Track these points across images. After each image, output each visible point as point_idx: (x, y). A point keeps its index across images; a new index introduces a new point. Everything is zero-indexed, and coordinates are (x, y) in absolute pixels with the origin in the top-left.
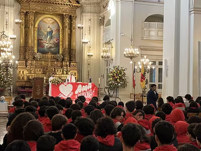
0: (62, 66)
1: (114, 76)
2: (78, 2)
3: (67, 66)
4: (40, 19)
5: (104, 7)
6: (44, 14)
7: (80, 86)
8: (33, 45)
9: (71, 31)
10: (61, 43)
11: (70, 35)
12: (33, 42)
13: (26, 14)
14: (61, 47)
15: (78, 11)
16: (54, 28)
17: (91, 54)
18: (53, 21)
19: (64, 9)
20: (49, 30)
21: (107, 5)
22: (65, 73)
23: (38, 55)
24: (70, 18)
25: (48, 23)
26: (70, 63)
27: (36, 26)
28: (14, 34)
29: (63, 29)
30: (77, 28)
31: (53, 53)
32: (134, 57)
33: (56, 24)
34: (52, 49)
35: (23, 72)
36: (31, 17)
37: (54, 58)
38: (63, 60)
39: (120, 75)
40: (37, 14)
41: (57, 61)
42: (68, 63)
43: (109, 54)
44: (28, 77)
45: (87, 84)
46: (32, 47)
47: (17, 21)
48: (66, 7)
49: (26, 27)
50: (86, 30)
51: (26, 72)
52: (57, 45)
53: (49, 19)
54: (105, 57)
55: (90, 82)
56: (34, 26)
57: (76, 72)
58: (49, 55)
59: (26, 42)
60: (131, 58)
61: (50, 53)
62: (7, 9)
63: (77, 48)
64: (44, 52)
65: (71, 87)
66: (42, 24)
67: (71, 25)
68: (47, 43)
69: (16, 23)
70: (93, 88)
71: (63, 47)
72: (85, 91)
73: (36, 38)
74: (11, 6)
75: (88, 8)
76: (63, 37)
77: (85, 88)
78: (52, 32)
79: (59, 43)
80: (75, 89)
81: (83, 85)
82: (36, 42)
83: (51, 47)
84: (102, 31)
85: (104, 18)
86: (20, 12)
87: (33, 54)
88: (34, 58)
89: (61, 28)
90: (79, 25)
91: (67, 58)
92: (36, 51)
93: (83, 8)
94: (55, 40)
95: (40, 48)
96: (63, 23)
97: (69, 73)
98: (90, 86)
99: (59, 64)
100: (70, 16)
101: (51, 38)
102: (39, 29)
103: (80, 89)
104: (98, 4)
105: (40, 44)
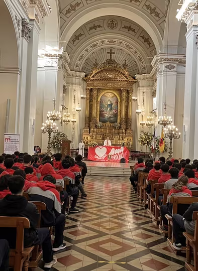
0: (119, 133)
1: (142, 141)
2: (134, 78)
3: (123, 133)
4: (102, 94)
6: (106, 90)
7: (113, 149)
8: (95, 116)
9: (128, 103)
10: (119, 114)
11: (127, 107)
12: (95, 113)
13: (91, 90)
14: (119, 117)
15: (134, 86)
16: (114, 102)
17: (143, 122)
18: (113, 95)
19: (122, 84)
20: (109, 103)
22: (121, 139)
23: (99, 124)
24: (128, 92)
25: (109, 97)
26: (126, 130)
27: (99, 100)
29: (121, 102)
31: (111, 122)
32: (168, 124)
33: (115, 98)
34: (111, 119)
35: (87, 138)
36: (95, 93)
37: (112, 126)
38: (120, 128)
39: (148, 140)
40: (99, 90)
41: (115, 128)
42: (124, 131)
43: (153, 122)
45: (120, 148)
46: (94, 117)
47: (82, 96)
49: (91, 101)
50: (140, 102)
51: (89, 138)
52: (116, 115)
53: (110, 94)
54: (149, 125)
56: (97, 101)
58: (108, 123)
59: (90, 113)
60: (165, 125)
61: (108, 122)
62: (75, 87)
63: (133, 118)
64: (104, 122)
65: (105, 150)
66: (104, 98)
67: (128, 98)
68: (108, 114)
69: (82, 98)
70: (124, 152)
72: (117, 154)
73: (99, 110)
74: (78, 84)
75: (142, 83)
76: (121, 108)
77: (118, 151)
78: (112, 104)
79: (117, 113)
80: (108, 152)
81: (115, 148)
82: (98, 113)
83: (110, 117)
85: (156, 91)
86: (86, 90)
87: (96, 122)
88: (96, 126)
89: (119, 101)
90: (133, 98)
91: (123, 126)
92: (98, 121)
93: (138, 83)
94: (114, 111)
95: (101, 118)
96: (121, 97)
97: (125, 139)
98: (122, 149)
99: (116, 131)
100: (128, 90)
101: (111, 109)
102: (101, 102)
103: (113, 152)
104: (151, 78)
105: (101, 115)
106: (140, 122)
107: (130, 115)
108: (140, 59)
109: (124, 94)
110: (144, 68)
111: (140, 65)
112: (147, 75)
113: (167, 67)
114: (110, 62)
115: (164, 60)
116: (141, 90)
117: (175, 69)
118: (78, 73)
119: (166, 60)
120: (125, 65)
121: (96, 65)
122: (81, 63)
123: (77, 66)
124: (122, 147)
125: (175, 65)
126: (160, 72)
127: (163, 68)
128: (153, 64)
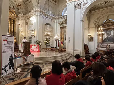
2: (17, 15)
5: (28, 18)
10: (10, 29)
15: (17, 18)
21: (30, 18)
24: (14, 21)
48: (13, 16)
50: (20, 26)
71: (10, 31)
75: (21, 18)
77: (35, 47)
81: (34, 45)
84: (27, 27)
85: (28, 22)
89: (10, 23)
93: (19, 18)
96: (11, 22)
98: (37, 46)
103: (33, 47)
104: (25, 17)
106: (20, 34)
107: (15, 30)
109: (12, 21)
110: (22, 12)
111: (20, 11)
112: (24, 15)
113: (40, 14)
115: (40, 11)
116: (21, 21)
117: (42, 16)
119: (41, 11)
120: (13, 8)
125: (43, 14)
126: (38, 15)
127: (39, 14)
128: (32, 11)
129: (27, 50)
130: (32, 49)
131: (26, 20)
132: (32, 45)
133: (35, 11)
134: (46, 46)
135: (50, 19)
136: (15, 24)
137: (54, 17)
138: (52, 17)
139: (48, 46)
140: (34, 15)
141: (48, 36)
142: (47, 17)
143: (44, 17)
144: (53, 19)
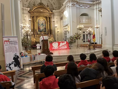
1: (76, 38)
2: (52, 12)
4: (38, 19)
5: (62, 13)
6: (40, 17)
7: (61, 43)
9: (50, 23)
10: (47, 28)
11: (50, 25)
12: (36, 28)
13: (33, 17)
14: (47, 29)
15: (52, 15)
16: (44, 22)
19: (47, 14)
20: (42, 23)
21: (63, 12)
23: (39, 33)
24: (50, 18)
25: (41, 20)
27: (37, 21)
28: (29, 25)
29: (47, 22)
30: (52, 21)
33: (44, 20)
35: (34, 39)
36: (35, 18)
37: (44, 34)
40: (37, 17)
41: (46, 34)
42: (50, 35)
43: (67, 30)
44: (36, 41)
45: (64, 42)
46: (36, 30)
47: (29, 19)
48: (48, 14)
49: (33, 22)
50: (55, 22)
52: (45, 28)
53: (42, 19)
55: (65, 41)
57: (53, 38)
58: (43, 32)
59: (34, 28)
62: (25, 15)
63: (53, 29)
65: (57, 44)
66: (39, 21)
67: (50, 21)
68: (42, 28)
70: (67, 44)
72: (63, 45)
73: (37, 26)
74: (27, 14)
75: (56, 14)
76: (47, 25)
77: (64, 44)
78: (43, 23)
80: (59, 45)
81: (62, 42)
82: (37, 28)
83: (43, 29)
84: (62, 22)
85: (62, 17)
86: (30, 17)
87: (37, 32)
88: (37, 34)
91: (49, 33)
92: (38, 31)
94: (44, 27)
96: (47, 20)
97: (51, 39)
101: (43, 26)
102: (38, 23)
103: (61, 44)
105: (39, 28)
107: (51, 28)
108: (54, 3)
110: (56, 8)
111: (54, 6)
112: (58, 11)
114: (41, 4)
116: (56, 17)
117: (75, 6)
118: (26, 8)
119: (72, 1)
120: (48, 6)
121: (34, 5)
122: (27, 3)
123: (25, 5)
124: (65, 42)
125: (75, 4)
126: (70, 7)
127: (71, 5)
128: (64, 4)
129: (46, 48)
130: (60, 46)
131: (60, 15)
132: (60, 42)
133: (67, 2)
134: (83, 41)
135: (87, 8)
136: (51, 22)
137: (92, 3)
138: (89, 4)
139: (86, 41)
140: (67, 8)
141: (80, 30)
142: (82, 6)
143: (78, 6)
144: (90, 6)
